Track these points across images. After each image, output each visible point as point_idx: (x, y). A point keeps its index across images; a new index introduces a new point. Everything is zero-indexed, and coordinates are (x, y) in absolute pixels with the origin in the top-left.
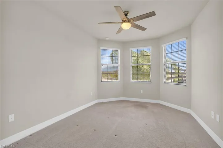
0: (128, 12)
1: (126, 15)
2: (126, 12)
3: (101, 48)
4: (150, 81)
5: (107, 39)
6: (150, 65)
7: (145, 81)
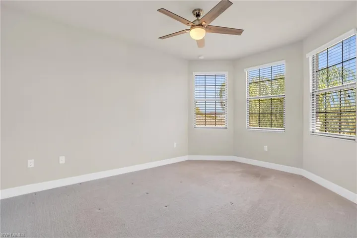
0: (199, 10)
1: (198, 15)
2: (196, 10)
3: (195, 73)
4: (283, 128)
5: (200, 58)
6: (282, 97)
7: (272, 128)
